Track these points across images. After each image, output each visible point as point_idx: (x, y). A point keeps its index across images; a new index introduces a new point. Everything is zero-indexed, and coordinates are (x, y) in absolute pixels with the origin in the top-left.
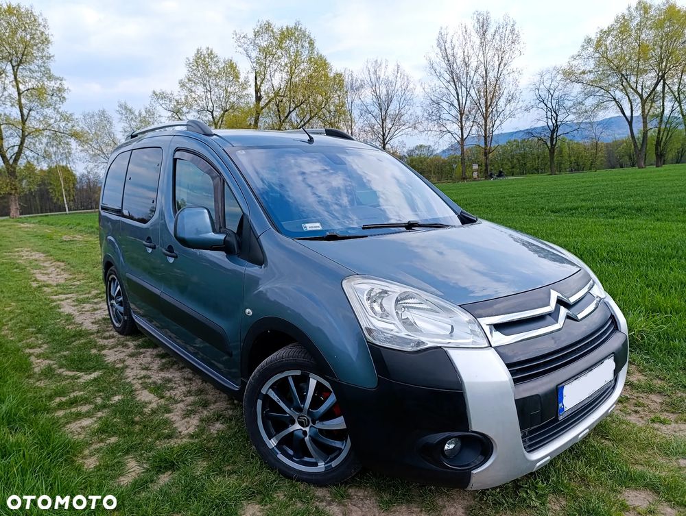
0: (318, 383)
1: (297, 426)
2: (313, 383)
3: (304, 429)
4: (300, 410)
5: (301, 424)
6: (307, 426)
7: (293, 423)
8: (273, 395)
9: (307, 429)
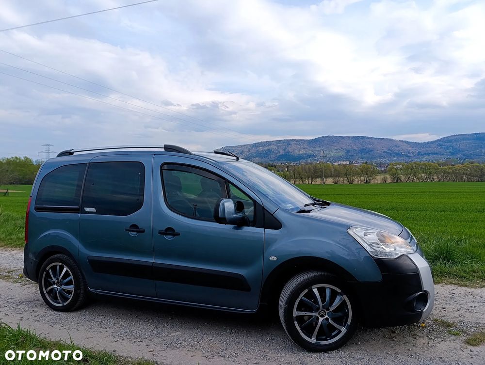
0: (318, 288)
1: (321, 319)
2: (315, 291)
3: (325, 318)
4: (318, 309)
5: (322, 316)
6: (325, 315)
7: (318, 319)
8: (301, 313)
9: (326, 316)
